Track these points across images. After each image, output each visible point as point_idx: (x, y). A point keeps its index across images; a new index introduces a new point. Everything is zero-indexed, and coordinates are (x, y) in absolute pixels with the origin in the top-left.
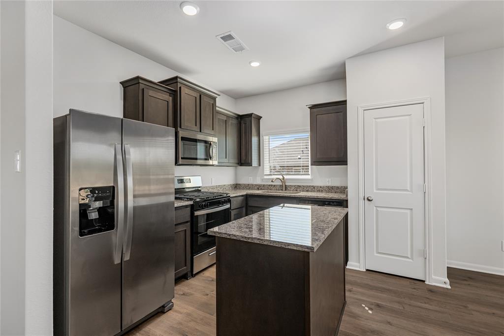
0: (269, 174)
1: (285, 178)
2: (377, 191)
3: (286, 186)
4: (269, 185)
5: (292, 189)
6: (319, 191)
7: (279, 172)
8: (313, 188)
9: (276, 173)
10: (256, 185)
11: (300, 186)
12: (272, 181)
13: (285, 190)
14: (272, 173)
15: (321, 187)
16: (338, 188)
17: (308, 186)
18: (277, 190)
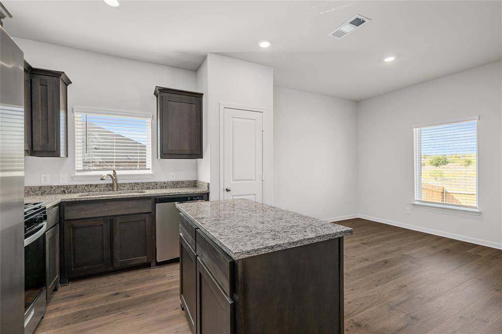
0: (82, 169)
1: (117, 174)
2: (234, 182)
3: (117, 184)
4: (86, 185)
5: (126, 188)
6: (162, 187)
7: (100, 166)
8: (155, 185)
9: (95, 168)
10: (58, 187)
11: (138, 184)
12: (102, 179)
13: (117, 191)
14: (87, 168)
15: (165, 183)
16: (183, 182)
17: (148, 183)
18: (100, 191)
